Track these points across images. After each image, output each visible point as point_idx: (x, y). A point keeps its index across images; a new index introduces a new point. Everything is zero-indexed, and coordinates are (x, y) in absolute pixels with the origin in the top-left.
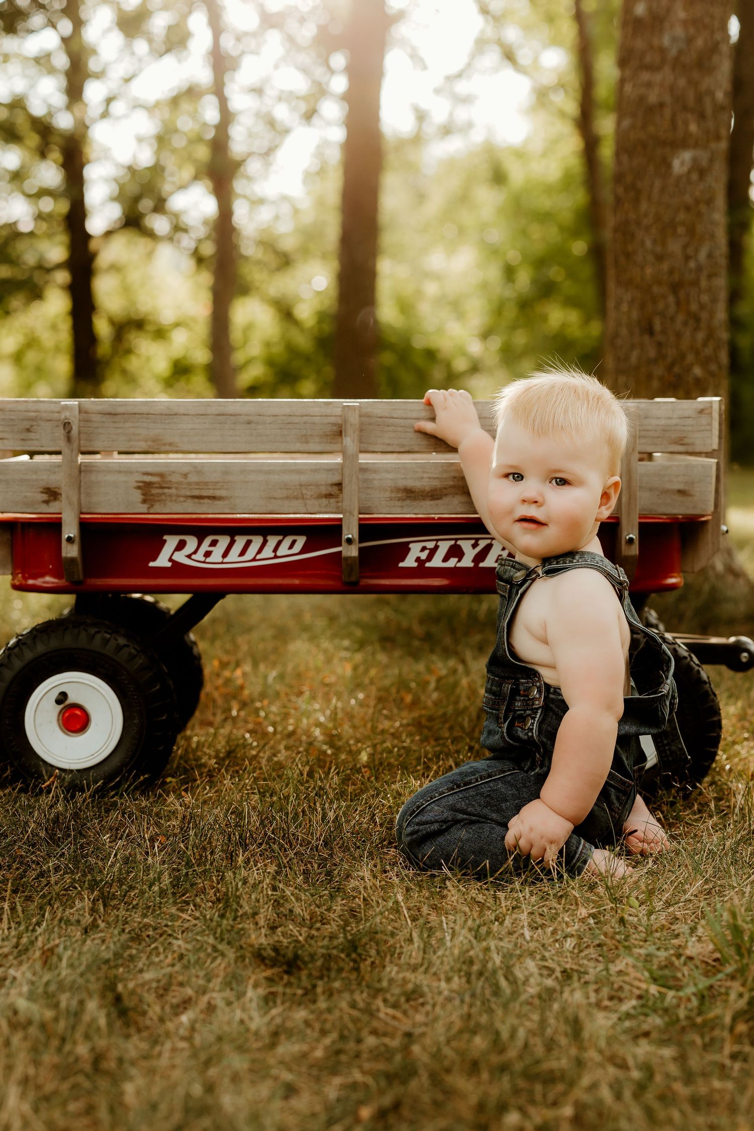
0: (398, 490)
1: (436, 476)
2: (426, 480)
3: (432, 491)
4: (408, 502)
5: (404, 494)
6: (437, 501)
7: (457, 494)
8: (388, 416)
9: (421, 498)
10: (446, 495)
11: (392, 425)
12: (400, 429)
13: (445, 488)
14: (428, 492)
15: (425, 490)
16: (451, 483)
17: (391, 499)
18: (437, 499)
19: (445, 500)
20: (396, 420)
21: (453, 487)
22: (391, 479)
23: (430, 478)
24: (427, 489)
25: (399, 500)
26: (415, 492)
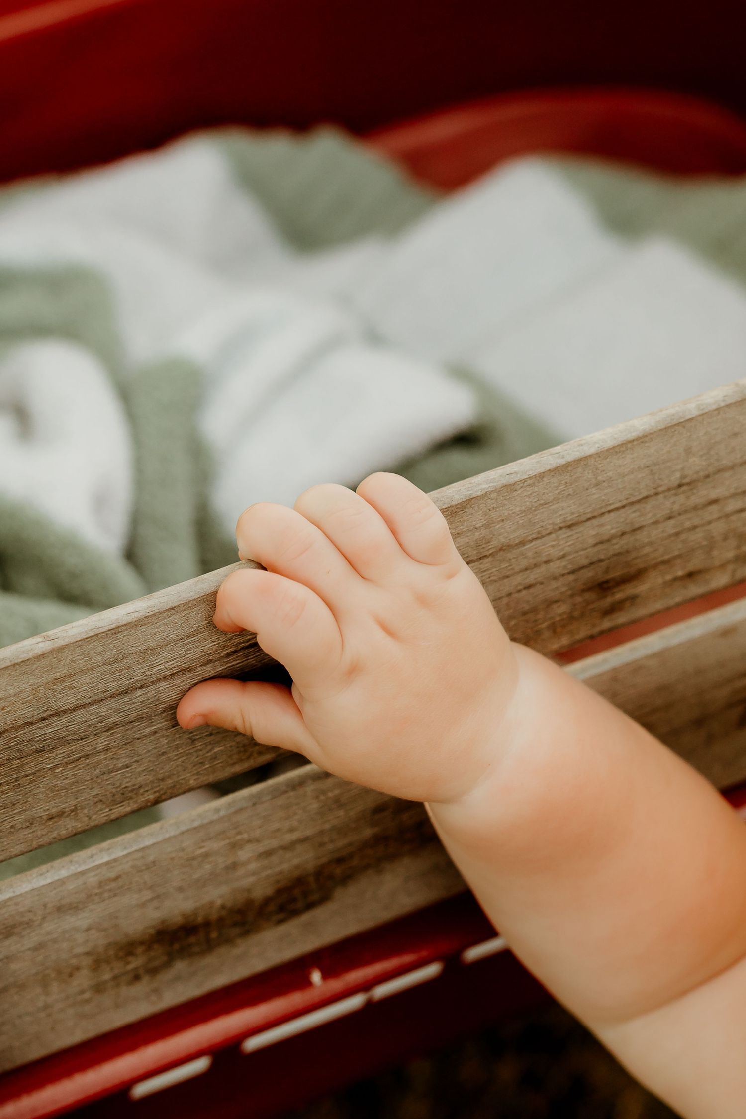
0: (127, 949)
1: (295, 836)
2: (253, 866)
3: (279, 892)
4: (180, 966)
5: (158, 951)
6: (306, 917)
7: (392, 858)
8: (37, 714)
9: (236, 931)
10: (346, 879)
11: (62, 741)
12: (102, 742)
13: (340, 861)
14: (267, 901)
15: (249, 903)
16: (368, 832)
17: (99, 988)
18: (310, 906)
19: (344, 896)
20: (79, 715)
21: (379, 840)
22: (88, 929)
23: (268, 854)
24: (261, 892)
25: (137, 978)
26: (207, 924)
